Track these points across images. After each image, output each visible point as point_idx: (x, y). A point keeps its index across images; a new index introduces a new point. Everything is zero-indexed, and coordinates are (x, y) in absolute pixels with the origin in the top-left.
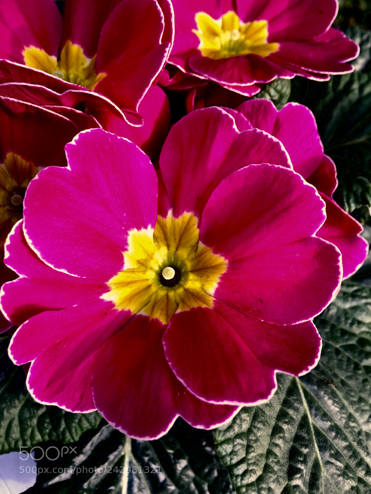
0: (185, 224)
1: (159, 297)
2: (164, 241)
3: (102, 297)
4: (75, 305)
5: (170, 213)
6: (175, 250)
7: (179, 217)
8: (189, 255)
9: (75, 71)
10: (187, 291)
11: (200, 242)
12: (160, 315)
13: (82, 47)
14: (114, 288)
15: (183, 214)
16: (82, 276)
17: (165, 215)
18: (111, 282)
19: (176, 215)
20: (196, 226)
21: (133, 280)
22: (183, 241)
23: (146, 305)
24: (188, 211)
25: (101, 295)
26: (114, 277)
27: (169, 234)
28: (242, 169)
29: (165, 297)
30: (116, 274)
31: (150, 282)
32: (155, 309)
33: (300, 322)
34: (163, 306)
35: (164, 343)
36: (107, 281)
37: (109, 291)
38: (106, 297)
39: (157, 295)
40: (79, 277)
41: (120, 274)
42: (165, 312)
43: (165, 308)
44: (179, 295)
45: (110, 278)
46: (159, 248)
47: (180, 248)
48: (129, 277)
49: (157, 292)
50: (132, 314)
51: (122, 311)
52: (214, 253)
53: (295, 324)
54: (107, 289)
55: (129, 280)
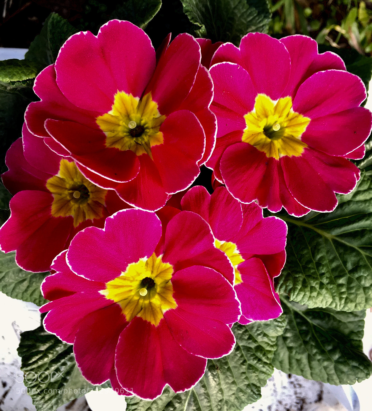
0: (166, 268)
1: (133, 300)
2: (151, 268)
3: (99, 292)
4: (83, 292)
5: (161, 256)
6: (155, 276)
7: (164, 263)
8: (161, 284)
9: (147, 119)
10: (150, 303)
11: (170, 280)
12: (128, 313)
13: (158, 104)
14: (109, 288)
15: (167, 263)
16: (92, 280)
17: (158, 256)
18: (109, 284)
19: (164, 260)
20: (171, 273)
21: (123, 285)
22: (161, 275)
23: (125, 299)
24: (170, 264)
25: (100, 290)
26: (111, 281)
27: (155, 266)
28: (207, 268)
29: (137, 301)
30: (113, 279)
31: (132, 288)
32: (128, 307)
33: (200, 356)
34: (133, 307)
35: (120, 337)
36: (107, 282)
37: (105, 289)
38: (102, 292)
39: (133, 298)
40: (90, 280)
41: (116, 279)
42: (131, 312)
43: (133, 309)
44: (145, 304)
45: (109, 281)
46: (147, 271)
47: (158, 277)
48: (121, 283)
49: (133, 296)
50: (114, 302)
51: (109, 300)
52: (173, 297)
53: (197, 356)
54: (104, 288)
55: (120, 284)
